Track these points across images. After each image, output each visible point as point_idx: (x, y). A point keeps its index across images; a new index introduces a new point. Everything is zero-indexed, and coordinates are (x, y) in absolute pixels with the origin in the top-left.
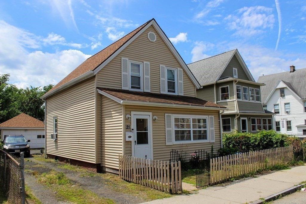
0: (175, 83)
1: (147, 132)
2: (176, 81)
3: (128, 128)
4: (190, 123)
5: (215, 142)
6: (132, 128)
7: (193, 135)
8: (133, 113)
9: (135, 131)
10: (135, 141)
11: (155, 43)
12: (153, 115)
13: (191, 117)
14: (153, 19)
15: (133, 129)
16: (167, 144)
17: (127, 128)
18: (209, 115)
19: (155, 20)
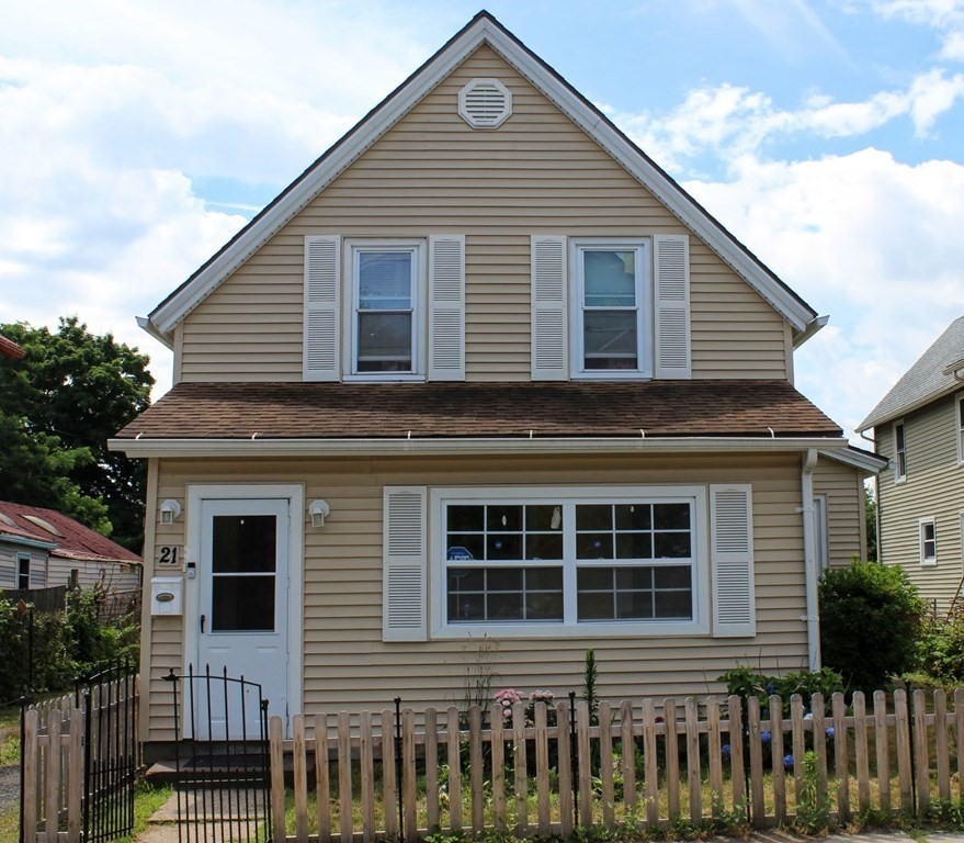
0: (639, 314)
1: (273, 577)
2: (642, 305)
3: (170, 557)
4: (560, 528)
5: (754, 635)
6: (188, 558)
7: (580, 596)
8: (195, 492)
9: (206, 574)
10: (203, 619)
11: (507, 128)
12: (308, 499)
13: (569, 499)
14: (484, 14)
15: (192, 565)
16: (390, 634)
17: (162, 560)
18: (707, 481)
19: (492, 18)
